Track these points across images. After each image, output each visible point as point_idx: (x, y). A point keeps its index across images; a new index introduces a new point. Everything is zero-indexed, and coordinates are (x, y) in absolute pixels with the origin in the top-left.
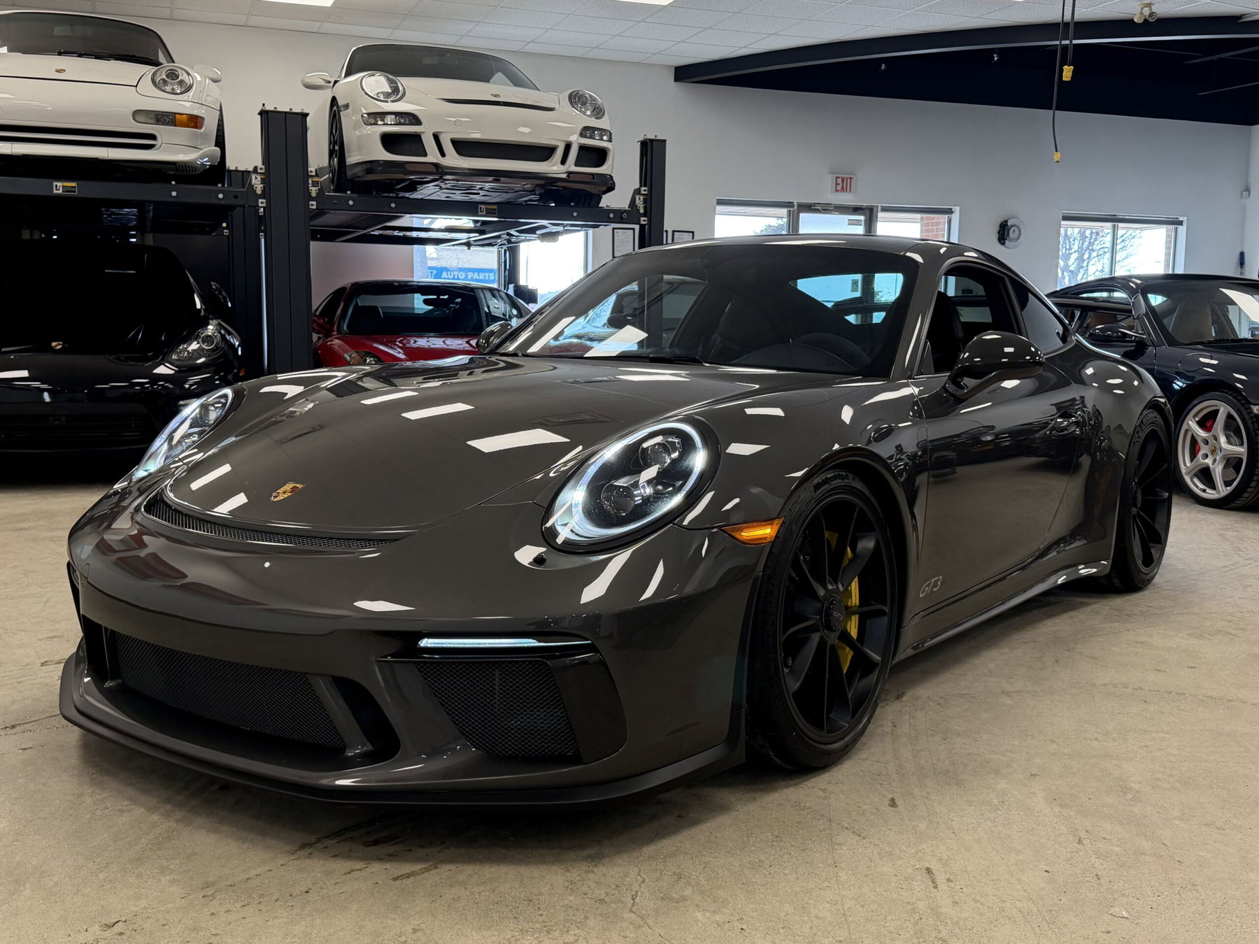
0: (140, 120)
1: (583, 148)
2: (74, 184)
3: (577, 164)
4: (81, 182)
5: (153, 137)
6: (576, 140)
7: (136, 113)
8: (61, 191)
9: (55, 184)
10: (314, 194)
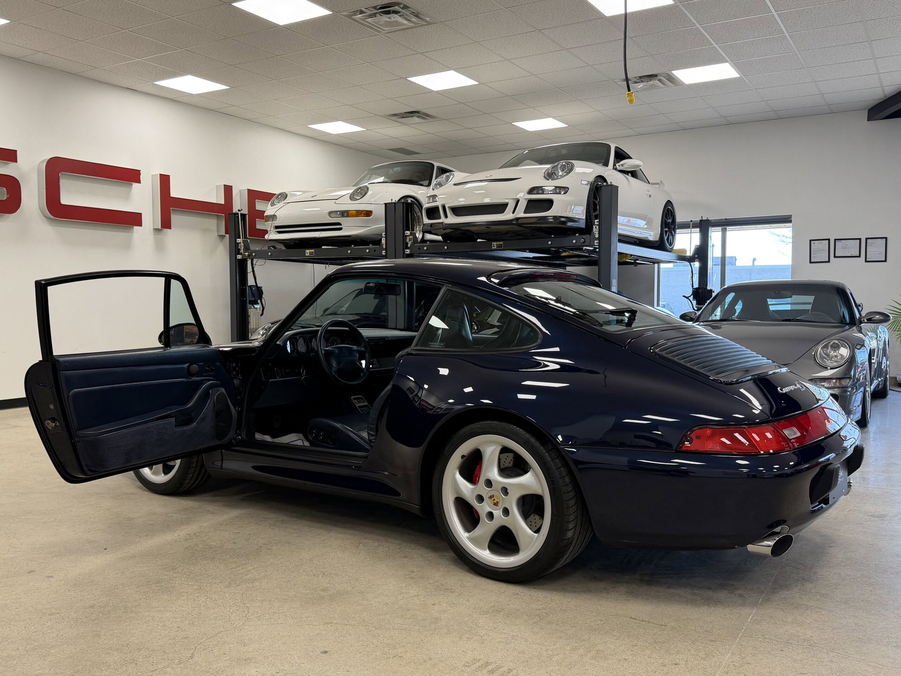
0: (333, 216)
1: (530, 202)
2: (313, 251)
3: (525, 212)
4: (315, 249)
5: (339, 224)
6: (523, 197)
7: (330, 213)
8: (308, 255)
9: (306, 251)
10: (409, 246)
